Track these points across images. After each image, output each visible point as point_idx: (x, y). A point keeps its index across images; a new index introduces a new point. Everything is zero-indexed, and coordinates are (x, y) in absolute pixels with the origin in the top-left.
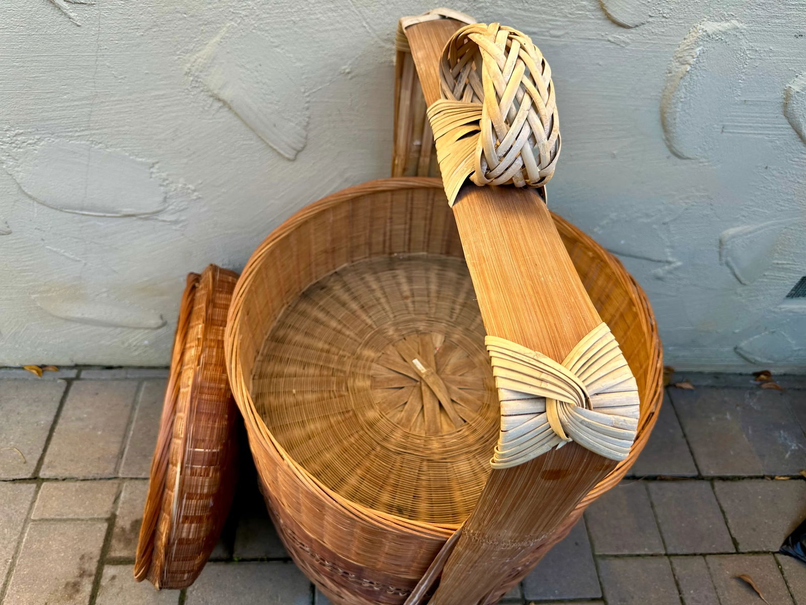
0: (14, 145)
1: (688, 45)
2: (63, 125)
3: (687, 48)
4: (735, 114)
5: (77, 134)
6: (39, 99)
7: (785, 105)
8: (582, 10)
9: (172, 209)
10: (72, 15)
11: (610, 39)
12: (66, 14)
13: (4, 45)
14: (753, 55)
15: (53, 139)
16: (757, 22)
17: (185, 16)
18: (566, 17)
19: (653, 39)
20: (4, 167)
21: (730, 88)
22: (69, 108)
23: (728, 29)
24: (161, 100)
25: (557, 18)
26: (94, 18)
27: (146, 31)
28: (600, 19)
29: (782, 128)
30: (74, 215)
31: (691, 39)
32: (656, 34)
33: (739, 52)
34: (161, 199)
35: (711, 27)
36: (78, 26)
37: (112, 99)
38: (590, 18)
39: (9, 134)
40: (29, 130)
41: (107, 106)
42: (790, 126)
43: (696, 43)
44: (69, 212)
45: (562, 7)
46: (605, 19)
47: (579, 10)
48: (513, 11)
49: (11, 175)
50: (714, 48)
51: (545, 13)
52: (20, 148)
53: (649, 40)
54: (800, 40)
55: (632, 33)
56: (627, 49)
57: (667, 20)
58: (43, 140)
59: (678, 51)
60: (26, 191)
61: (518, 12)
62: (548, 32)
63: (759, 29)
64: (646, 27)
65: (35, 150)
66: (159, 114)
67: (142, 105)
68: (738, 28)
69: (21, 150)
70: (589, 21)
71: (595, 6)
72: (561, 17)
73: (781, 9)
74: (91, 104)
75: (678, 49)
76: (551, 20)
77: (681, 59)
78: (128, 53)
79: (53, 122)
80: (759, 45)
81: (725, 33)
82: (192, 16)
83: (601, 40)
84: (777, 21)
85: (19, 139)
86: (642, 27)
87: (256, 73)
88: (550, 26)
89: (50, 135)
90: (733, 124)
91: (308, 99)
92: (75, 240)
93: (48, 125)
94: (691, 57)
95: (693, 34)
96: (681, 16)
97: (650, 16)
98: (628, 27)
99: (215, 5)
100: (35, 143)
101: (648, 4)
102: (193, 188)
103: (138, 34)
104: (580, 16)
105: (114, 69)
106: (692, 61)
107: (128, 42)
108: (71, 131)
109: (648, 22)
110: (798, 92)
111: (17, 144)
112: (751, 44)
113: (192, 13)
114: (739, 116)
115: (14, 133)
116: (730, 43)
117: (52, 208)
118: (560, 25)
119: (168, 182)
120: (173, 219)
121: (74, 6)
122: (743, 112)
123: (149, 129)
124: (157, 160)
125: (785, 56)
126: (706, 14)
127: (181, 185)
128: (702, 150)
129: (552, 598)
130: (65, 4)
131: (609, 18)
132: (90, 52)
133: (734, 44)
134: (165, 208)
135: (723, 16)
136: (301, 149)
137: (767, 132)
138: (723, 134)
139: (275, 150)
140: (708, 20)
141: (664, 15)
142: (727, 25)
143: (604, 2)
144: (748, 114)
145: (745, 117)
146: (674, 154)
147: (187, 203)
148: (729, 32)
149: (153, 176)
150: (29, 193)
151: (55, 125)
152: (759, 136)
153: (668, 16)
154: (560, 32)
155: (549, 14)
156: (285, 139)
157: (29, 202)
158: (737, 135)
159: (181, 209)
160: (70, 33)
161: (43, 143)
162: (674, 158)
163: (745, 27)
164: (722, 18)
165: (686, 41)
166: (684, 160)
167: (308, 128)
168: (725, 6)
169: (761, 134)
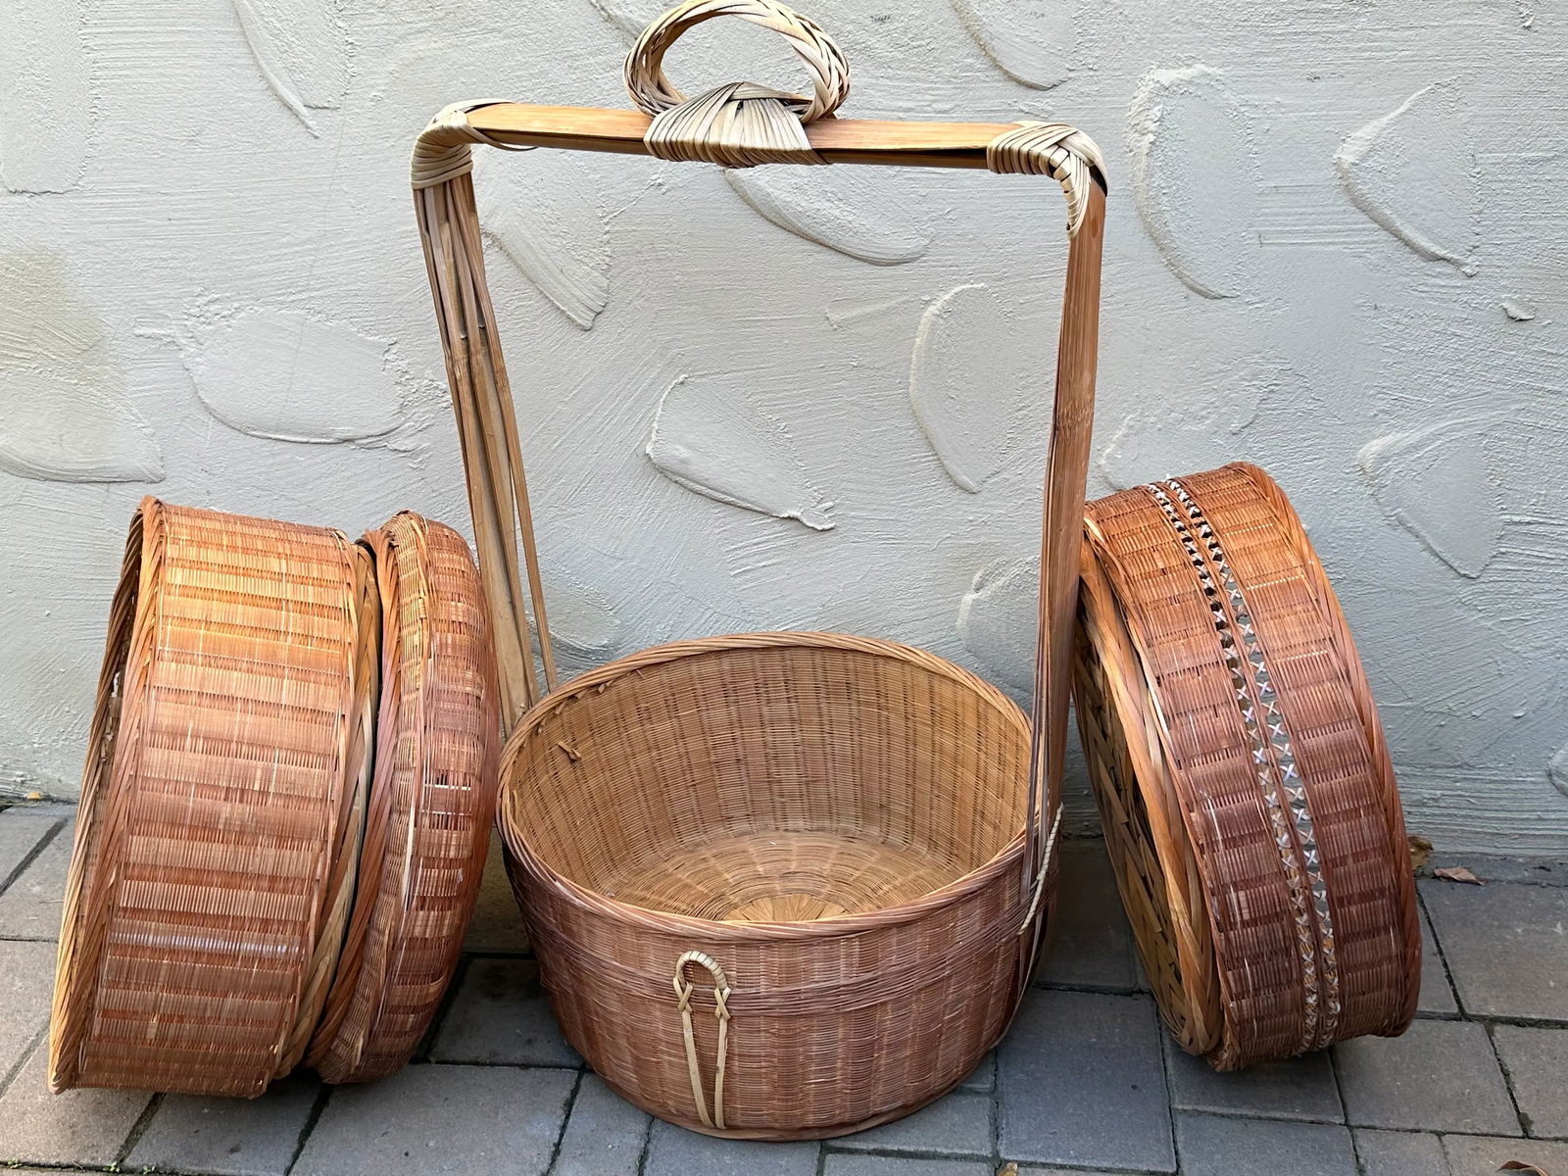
0: (202, 319)
1: (1140, 106)
2: (273, 284)
3: (1141, 109)
4: (1267, 211)
5: (292, 298)
6: (250, 244)
7: (1348, 189)
8: (968, 71)
9: (409, 427)
10: (310, 123)
11: (1022, 108)
12: (303, 123)
13: (221, 169)
14: (1253, 113)
15: (256, 308)
16: (1235, 63)
18: (949, 82)
19: (1087, 103)
20: (182, 356)
21: (1240, 168)
22: (286, 257)
23: (1193, 77)
24: (408, 240)
25: (938, 86)
26: (336, 127)
28: (999, 81)
29: (1364, 229)
30: (263, 441)
31: (1142, 95)
32: (1088, 95)
33: (1228, 110)
34: (396, 407)
35: (1167, 76)
36: (316, 137)
37: (344, 240)
38: (984, 81)
39: (201, 301)
40: (228, 294)
41: (337, 251)
42: (1376, 226)
43: (1150, 100)
44: (258, 437)
45: (940, 69)
46: (1005, 80)
47: (965, 71)
48: (874, 81)
49: (188, 370)
50: (1183, 106)
51: (918, 79)
52: (209, 324)
53: (1081, 104)
54: (1319, 84)
55: (1051, 96)
57: (1098, 73)
58: (243, 310)
59: (1130, 116)
60: (203, 397)
61: (881, 81)
62: (929, 106)
63: (1245, 73)
64: (1069, 85)
65: (230, 326)
66: (403, 261)
67: (383, 248)
68: (1209, 74)
69: (211, 327)
70: (985, 85)
71: (985, 64)
72: (942, 84)
73: (1264, 43)
74: (316, 250)
75: (1130, 113)
76: (930, 89)
77: (1138, 127)
78: (373, 171)
79: (262, 279)
80: (1256, 97)
81: (1190, 82)
83: (1009, 111)
84: (1269, 60)
85: (211, 309)
86: (1063, 86)
87: (537, 193)
88: (932, 98)
89: (253, 302)
90: (1273, 228)
91: (607, 228)
92: (257, 493)
93: (254, 284)
94: (1150, 122)
95: (1143, 88)
96: (1115, 66)
97: (1071, 70)
98: (1045, 89)
100: (230, 316)
101: (1060, 53)
102: (444, 387)
103: (387, 144)
104: (968, 79)
105: (352, 196)
106: (1153, 127)
107: (374, 156)
108: (284, 294)
109: (1070, 79)
110: (1353, 164)
111: (207, 318)
112: (1242, 97)
114: (1277, 215)
115: (207, 299)
116: (1205, 97)
117: (233, 428)
118: (945, 95)
119: (408, 377)
120: (410, 448)
121: (314, 111)
122: (1281, 207)
123: (388, 286)
124: (395, 339)
125: (1307, 110)
126: (1152, 58)
127: (426, 381)
128: (1241, 279)
129: (1059, 1161)
130: (304, 111)
131: (1011, 78)
132: (326, 173)
133: (1213, 98)
134: (402, 424)
135: (1180, 59)
136: (599, 309)
137: (1342, 240)
138: (1265, 248)
139: (563, 312)
140: (1159, 67)
141: (1090, 66)
142: (1189, 71)
143: (994, 56)
144: (1293, 211)
145: (1288, 215)
146: (1192, 288)
147: (433, 415)
148: (1197, 81)
149: (388, 367)
150: (207, 401)
151: (264, 285)
152: (1332, 248)
153: (1096, 67)
154: (947, 106)
155: (924, 81)
156: (577, 293)
157: (202, 418)
158: (1291, 247)
159: (424, 426)
160: (305, 148)
161: (242, 314)
162: (1194, 296)
163: (1220, 72)
164: (1179, 63)
165: (1135, 101)
166: (1216, 301)
167: (610, 274)
168: (1175, 46)
169: (1330, 243)
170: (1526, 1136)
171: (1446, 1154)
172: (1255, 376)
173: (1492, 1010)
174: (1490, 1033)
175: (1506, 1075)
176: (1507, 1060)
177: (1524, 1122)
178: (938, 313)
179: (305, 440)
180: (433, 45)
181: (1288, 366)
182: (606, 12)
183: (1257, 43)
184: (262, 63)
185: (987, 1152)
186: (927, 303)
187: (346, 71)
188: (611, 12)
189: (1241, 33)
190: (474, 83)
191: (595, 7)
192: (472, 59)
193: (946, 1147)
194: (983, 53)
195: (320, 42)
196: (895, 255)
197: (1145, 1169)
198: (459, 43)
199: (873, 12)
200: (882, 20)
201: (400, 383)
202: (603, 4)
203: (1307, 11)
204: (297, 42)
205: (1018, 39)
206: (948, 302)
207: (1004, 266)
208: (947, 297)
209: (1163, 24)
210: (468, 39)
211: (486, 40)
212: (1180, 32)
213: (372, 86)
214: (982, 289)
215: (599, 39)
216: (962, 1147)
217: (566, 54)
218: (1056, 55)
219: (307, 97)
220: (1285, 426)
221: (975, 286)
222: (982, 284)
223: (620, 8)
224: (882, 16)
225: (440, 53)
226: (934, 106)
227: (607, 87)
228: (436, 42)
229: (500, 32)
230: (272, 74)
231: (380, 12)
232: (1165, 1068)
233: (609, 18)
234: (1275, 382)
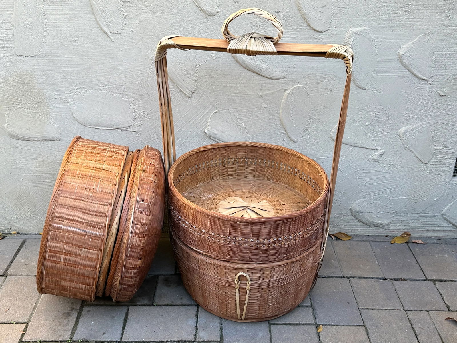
0: (75, 94)
1: (348, 37)
2: (98, 84)
4: (379, 66)
5: (103, 88)
6: (91, 72)
7: (401, 61)
8: (301, 27)
9: (136, 125)
10: (112, 38)
11: (315, 37)
12: (109, 37)
13: (84, 50)
14: (377, 40)
15: (92, 91)
16: (373, 26)
17: (153, 37)
18: (296, 30)
19: (333, 36)
20: (68, 104)
21: (373, 55)
22: (102, 76)
24: (139, 71)
26: (119, 39)
27: (138, 43)
28: (309, 30)
29: (404, 72)
30: (92, 129)
31: (348, 35)
32: (334, 34)
33: (371, 39)
34: (132, 119)
35: (355, 30)
36: (113, 42)
37: (120, 71)
38: (305, 30)
39: (75, 88)
40: (84, 87)
41: (117, 74)
42: (407, 71)
43: (350, 36)
44: (90, 128)
45: (293, 26)
46: (311, 30)
49: (70, 108)
50: (359, 38)
51: (287, 29)
52: (77, 95)
53: (331, 36)
54: (395, 33)
55: (323, 34)
56: (324, 41)
57: (336, 28)
59: (344, 40)
60: (74, 116)
63: (375, 29)
64: (328, 31)
65: (84, 96)
66: (137, 78)
67: (131, 74)
68: (366, 29)
69: (78, 96)
70: (305, 31)
71: (306, 25)
72: (294, 30)
73: (381, 21)
74: (111, 74)
76: (290, 32)
77: (347, 43)
78: (129, 52)
79: (94, 82)
80: (378, 36)
81: (361, 31)
82: (155, 37)
83: (311, 38)
84: (382, 26)
85: (78, 91)
87: (177, 59)
88: (291, 34)
89: (91, 89)
90: (380, 71)
91: (197, 69)
93: (91, 84)
95: (348, 33)
96: (342, 26)
97: (329, 27)
98: (322, 32)
99: (164, 32)
100: (84, 93)
101: (327, 23)
102: (147, 113)
104: (301, 29)
105: (123, 59)
106: (351, 43)
107: (130, 47)
108: (101, 87)
110: (403, 54)
111: (77, 93)
112: (374, 36)
113: (155, 36)
114: (382, 67)
115: (77, 88)
116: (365, 35)
117: (83, 125)
118: (294, 33)
119: (136, 110)
120: (136, 130)
121: (113, 34)
122: (383, 65)
123: (132, 84)
124: (133, 100)
125: (391, 40)
126: (351, 25)
127: (142, 112)
128: (372, 84)
129: (333, 324)
130: (110, 34)
131: (313, 29)
132: (115, 52)
133: (367, 36)
134: (133, 124)
135: (358, 25)
136: (194, 91)
137: (398, 74)
138: (378, 76)
139: (183, 92)
140: (353, 27)
141: (335, 26)
142: (361, 28)
143: (309, 23)
144: (386, 66)
145: (385, 67)
146: (358, 87)
147: (143, 121)
148: (363, 31)
149: (131, 107)
150: (76, 117)
151: (95, 84)
152: (395, 76)
153: (336, 27)
154: (295, 36)
155: (289, 29)
156: (188, 87)
157: (74, 122)
158: (385, 76)
159: (140, 124)
160: (109, 45)
161: (88, 92)
162: (359, 89)
163: (369, 29)
164: (358, 26)
165: (346, 36)
166: (364, 90)
167: (197, 82)
168: (358, 21)
169: (395, 75)
170: (449, 311)
171: (431, 316)
172: (373, 110)
173: (434, 278)
174: (435, 284)
175: (441, 295)
176: (440, 291)
177: (448, 307)
178: (289, 93)
179: (105, 128)
180: (150, 16)
181: (382, 108)
182: (201, 8)
183: (379, 21)
184: (98, 20)
185: (313, 322)
186: (286, 90)
187: (123, 23)
188: (202, 8)
189: (375, 19)
190: (161, 27)
191: (198, 7)
192: (161, 20)
193: (303, 322)
194: (306, 22)
195: (116, 14)
196: (278, 77)
197: (356, 325)
198: (157, 16)
199: (276, 10)
200: (278, 12)
201: (134, 112)
202: (200, 6)
203: (393, 13)
204: (109, 14)
205: (315, 19)
206: (292, 90)
207: (308, 80)
208: (292, 89)
209: (355, 16)
210: (160, 15)
211: (165, 15)
212: (359, 18)
213: (131, 27)
214: (302, 87)
215: (198, 16)
216: (307, 322)
217: (188, 20)
218: (326, 23)
219: (111, 30)
220: (380, 124)
221: (300, 86)
222: (302, 85)
223: (205, 7)
224: (278, 11)
225: (152, 18)
226: (291, 36)
227: (199, 29)
228: (150, 15)
229: (169, 13)
230: (101, 23)
231: (134, 6)
232: (355, 297)
233: (202, 10)
234: (378, 112)
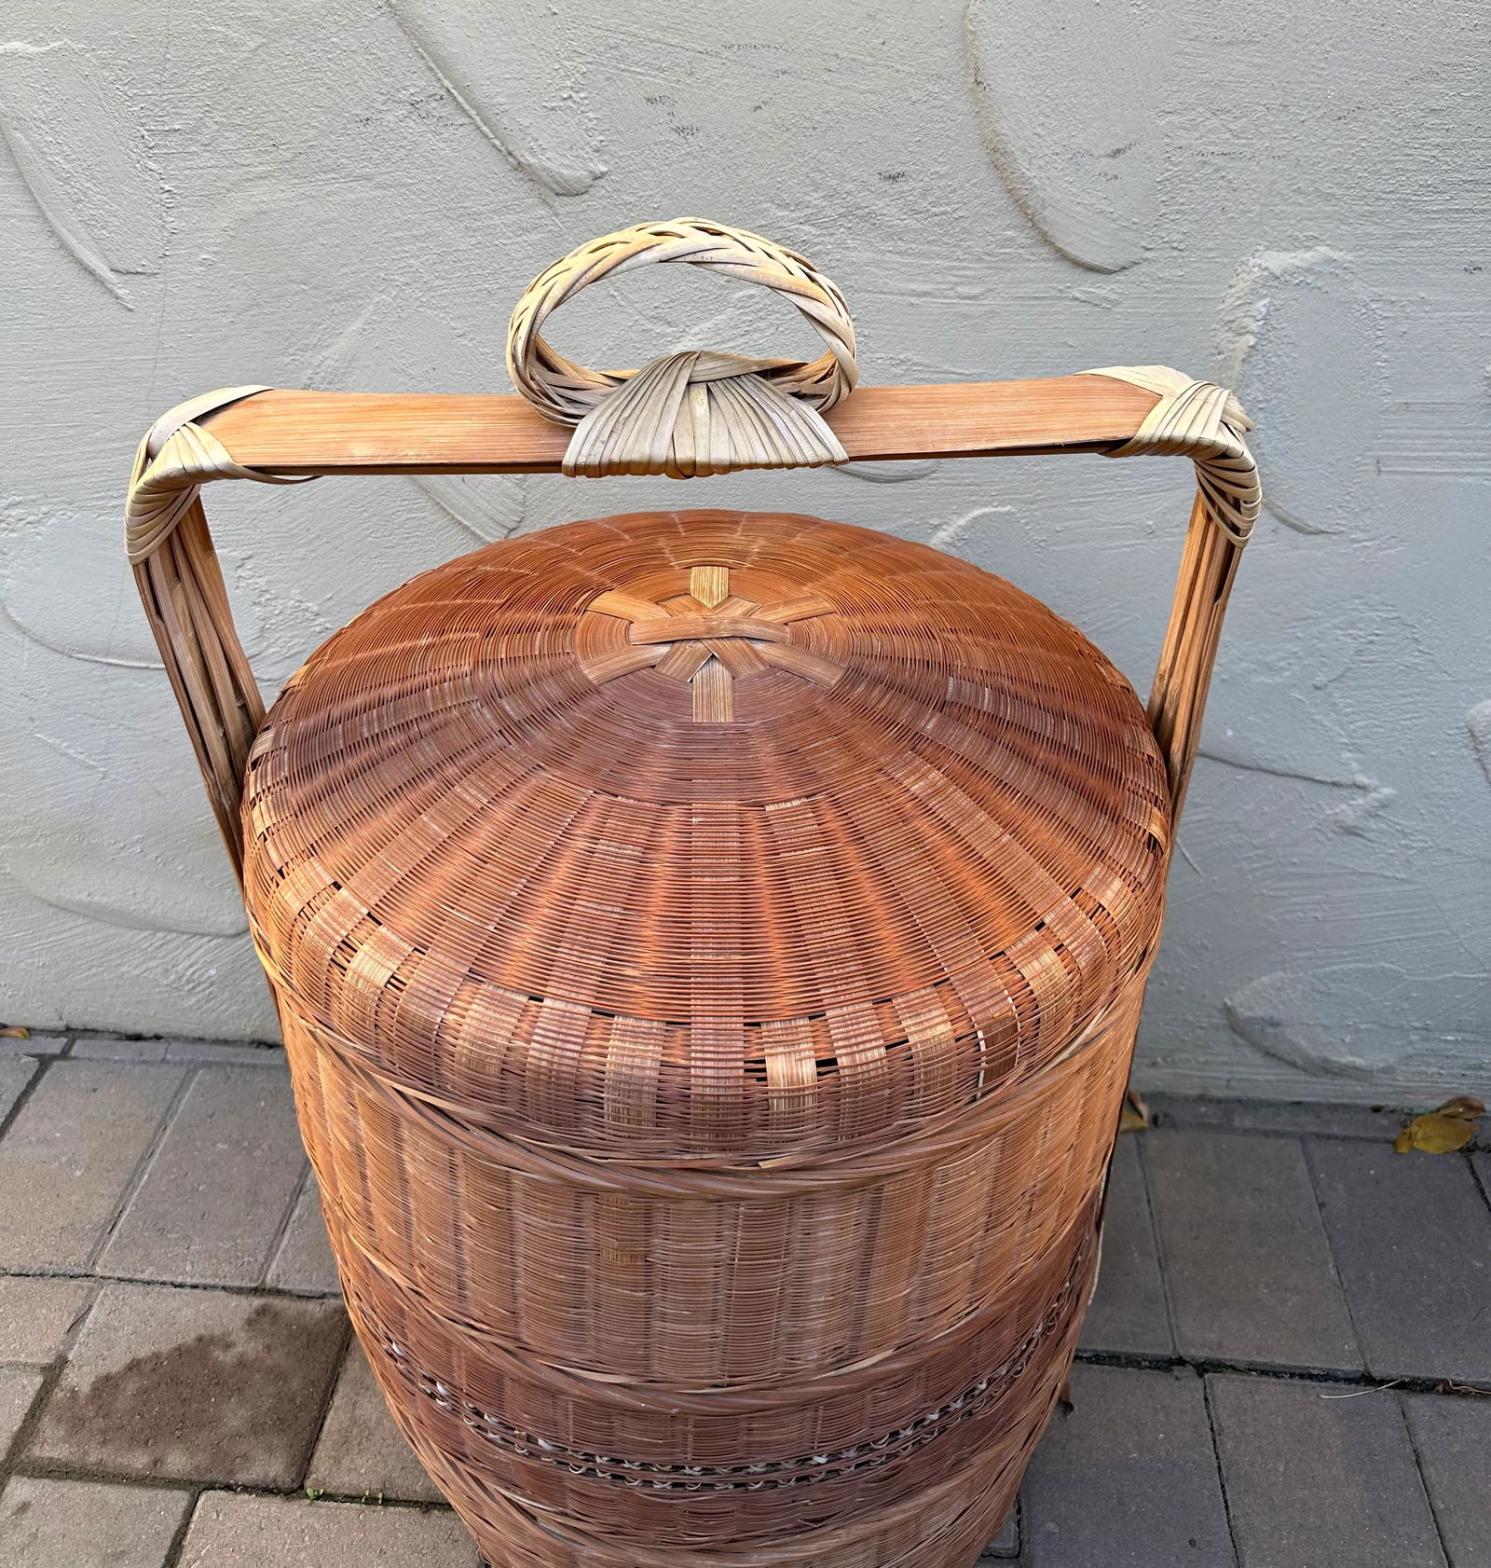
0: (2, 524)
1: (1239, 298)
2: (89, 486)
3: (1239, 302)
4: (1393, 431)
6: (54, 438)
8: (1008, 247)
9: (274, 653)
10: (121, 292)
11: (1077, 295)
12: (111, 291)
13: (10, 347)
14: (1389, 311)
15: (70, 514)
16: (1370, 247)
17: (304, 287)
18: (980, 260)
19: (1166, 291)
21: (1363, 378)
22: (103, 455)
23: (1315, 264)
25: (964, 264)
26: (156, 297)
27: (239, 314)
28: (1048, 260)
30: (93, 665)
31: (1243, 285)
32: (1168, 281)
33: (1355, 306)
35: (1276, 261)
36: (130, 310)
38: (1028, 260)
40: (33, 497)
43: (1253, 292)
44: (86, 660)
45: (969, 243)
46: (1056, 260)
47: (1002, 247)
48: (879, 257)
50: (1296, 300)
51: (938, 256)
52: (12, 531)
53: (1158, 292)
54: (1478, 277)
55: (1118, 281)
56: (1118, 313)
57: (1184, 254)
58: (53, 516)
59: (1223, 310)
60: (13, 614)
61: (888, 257)
62: (951, 289)
63: (1382, 260)
64: (1144, 268)
65: (39, 534)
68: (1334, 260)
69: (14, 535)
70: (1027, 264)
71: (1032, 238)
72: (971, 262)
73: (1413, 221)
75: (1222, 306)
76: (953, 268)
77: (1233, 325)
78: (207, 353)
79: (73, 481)
80: (1394, 290)
81: (1308, 270)
82: (315, 288)
83: (1059, 298)
84: (1416, 244)
85: (13, 514)
86: (1135, 269)
88: (956, 279)
89: (66, 506)
90: (1397, 453)
92: (91, 721)
93: (63, 486)
94: (1251, 320)
95: (1244, 275)
96: (1209, 244)
97: (1147, 249)
98: (1110, 272)
99: (353, 268)
100: (39, 521)
101: (1135, 227)
102: (315, 609)
103: (224, 320)
104: (1006, 256)
105: (181, 382)
106: (1254, 326)
107: (207, 335)
108: (103, 498)
109: (1146, 260)
111: (9, 524)
112: (1375, 290)
113: (315, 282)
114: (1404, 437)
115: (7, 503)
116: (1327, 289)
117: (54, 650)
118: (974, 277)
119: (268, 596)
120: (276, 676)
121: (126, 278)
122: (1410, 428)
123: (237, 491)
124: (250, 553)
125: (1459, 309)
126: (1260, 237)
127: (292, 602)
128: (1348, 512)
130: (111, 276)
131: (1063, 256)
132: (146, 355)
133: (1337, 291)
134: (263, 651)
135: (1296, 239)
136: (514, 525)
137: (1483, 470)
138: (1383, 476)
139: (466, 528)
140: (1268, 248)
141: (1175, 245)
142: (1308, 255)
143: (1046, 229)
144: (1424, 433)
145: (1419, 437)
146: (1284, 521)
147: (303, 640)
148: (1317, 269)
149: (242, 584)
150: (18, 619)
151: (76, 487)
152: (1469, 479)
153: (1182, 246)
154: (975, 291)
155: (947, 258)
156: (484, 505)
157: (16, 638)
158: (1416, 477)
159: (293, 651)
160: (117, 322)
161: (53, 520)
162: (1284, 530)
163: (1349, 257)
164: (1295, 244)
165: (1233, 291)
166: (1312, 537)
167: (527, 484)
168: (1293, 222)
169: (1469, 474)
172: (1352, 625)
178: (949, 540)
179: (144, 665)
180: (279, 195)
181: (1396, 615)
182: (515, 157)
183: (1402, 221)
184: (50, 215)
186: (936, 527)
187: (163, 227)
188: (522, 159)
189: (1385, 208)
190: (338, 246)
191: (500, 151)
192: (333, 215)
194: (1030, 224)
195: (126, 189)
196: (898, 471)
198: (314, 193)
199: (884, 168)
200: (894, 178)
201: (259, 603)
202: (511, 148)
203: (1476, 182)
204: (94, 188)
205: (1079, 208)
206: (964, 528)
207: (1040, 487)
208: (962, 522)
209: (1279, 193)
210: (328, 188)
211: (351, 190)
212: (1301, 205)
213: (200, 246)
214: (1008, 513)
215: (506, 194)
217: (461, 211)
218: (1129, 228)
219: (113, 258)
220: (1381, 681)
221: (1000, 509)
222: (1009, 508)
223: (533, 153)
224: (893, 173)
225: (288, 205)
226: (959, 289)
227: (519, 256)
228: (283, 191)
229: (370, 180)
230: (64, 230)
231: (205, 151)
233: (519, 167)
234: (1377, 632)
